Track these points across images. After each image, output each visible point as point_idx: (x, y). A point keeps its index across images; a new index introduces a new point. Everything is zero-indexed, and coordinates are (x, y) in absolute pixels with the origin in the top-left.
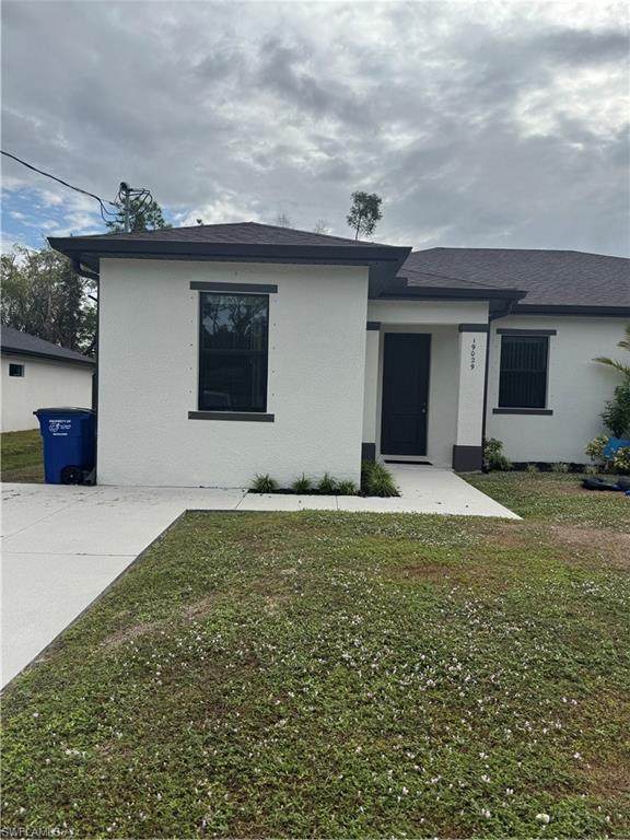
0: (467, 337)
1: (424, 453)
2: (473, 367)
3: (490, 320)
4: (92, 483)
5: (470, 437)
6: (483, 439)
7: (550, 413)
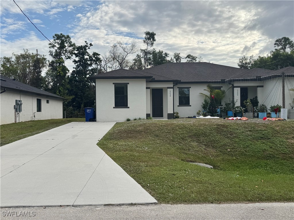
0: (169, 90)
1: (163, 117)
2: (170, 96)
3: (173, 86)
4: (96, 121)
5: (171, 111)
6: (174, 112)
7: (191, 106)
